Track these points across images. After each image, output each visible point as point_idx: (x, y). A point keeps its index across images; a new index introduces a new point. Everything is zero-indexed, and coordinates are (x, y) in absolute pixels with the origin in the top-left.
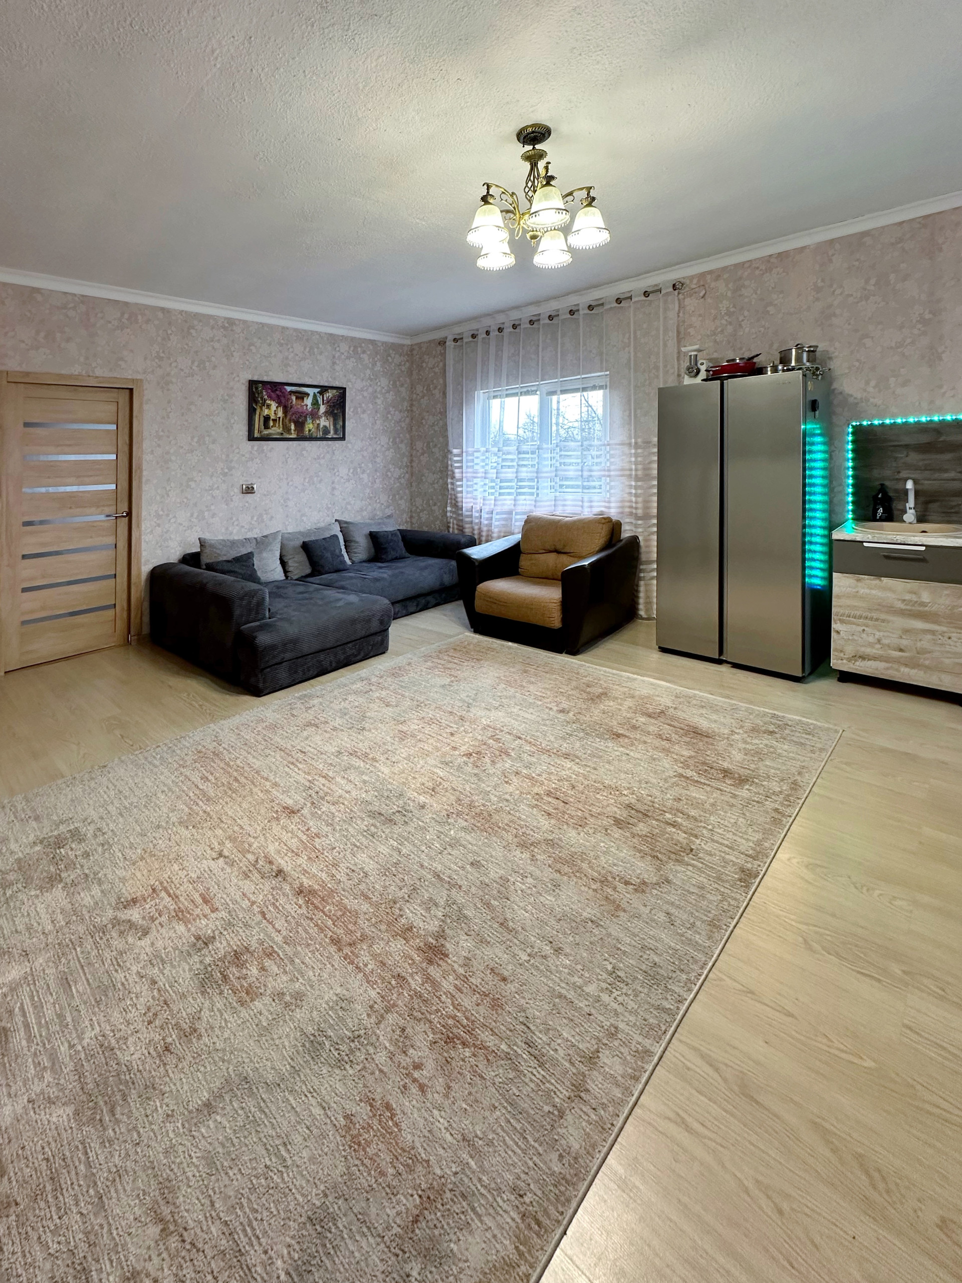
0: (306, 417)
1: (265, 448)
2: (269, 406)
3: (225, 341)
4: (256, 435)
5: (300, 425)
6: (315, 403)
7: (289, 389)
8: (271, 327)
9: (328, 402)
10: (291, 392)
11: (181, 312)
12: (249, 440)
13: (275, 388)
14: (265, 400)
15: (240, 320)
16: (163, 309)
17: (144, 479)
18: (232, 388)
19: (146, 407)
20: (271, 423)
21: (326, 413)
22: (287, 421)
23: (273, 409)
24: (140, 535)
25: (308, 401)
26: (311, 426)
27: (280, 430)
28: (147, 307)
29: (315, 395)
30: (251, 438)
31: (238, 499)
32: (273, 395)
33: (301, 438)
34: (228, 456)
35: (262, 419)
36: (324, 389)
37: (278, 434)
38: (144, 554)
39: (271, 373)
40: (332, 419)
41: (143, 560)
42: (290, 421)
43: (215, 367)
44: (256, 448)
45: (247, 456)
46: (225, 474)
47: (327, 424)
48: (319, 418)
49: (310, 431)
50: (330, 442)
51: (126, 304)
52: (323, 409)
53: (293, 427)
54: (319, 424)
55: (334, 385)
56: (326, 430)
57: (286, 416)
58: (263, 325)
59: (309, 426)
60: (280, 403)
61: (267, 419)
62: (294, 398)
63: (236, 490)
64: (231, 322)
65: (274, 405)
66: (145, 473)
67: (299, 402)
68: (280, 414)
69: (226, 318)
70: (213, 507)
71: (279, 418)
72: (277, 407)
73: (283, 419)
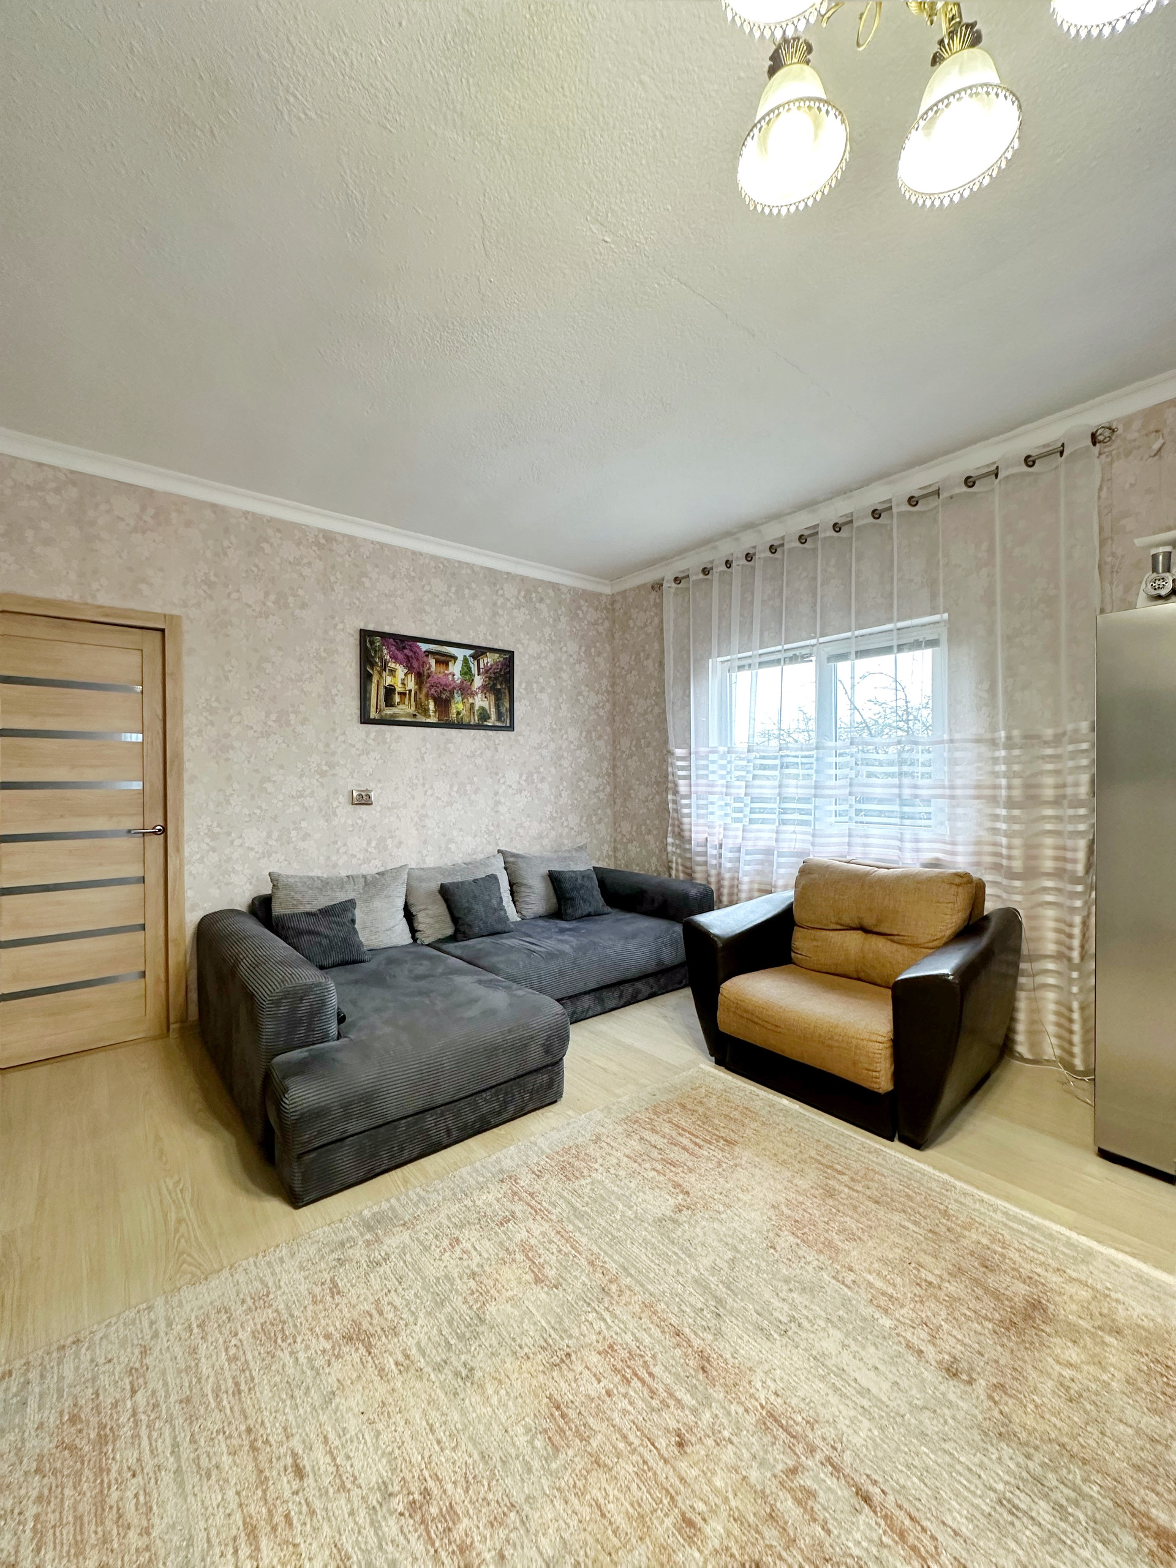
0: (452, 692)
1: (388, 735)
2: (392, 672)
3: (319, 565)
4: (373, 715)
5: (443, 704)
6: (467, 672)
7: (424, 647)
8: (398, 552)
9: (487, 672)
10: (428, 653)
11: (246, 514)
12: (362, 722)
13: (403, 643)
14: (386, 663)
15: (344, 535)
16: (214, 506)
17: (186, 776)
18: (332, 641)
19: (186, 660)
20: (397, 699)
21: (484, 688)
22: (422, 696)
23: (400, 677)
24: (182, 865)
25: (456, 668)
26: (460, 706)
27: (412, 710)
28: (186, 501)
29: (465, 660)
30: (365, 719)
31: (346, 814)
32: (400, 656)
33: (445, 723)
34: (327, 745)
35: (382, 692)
36: (479, 652)
37: (408, 715)
38: (189, 894)
39: (395, 621)
40: (493, 698)
41: (188, 905)
42: (427, 696)
43: (304, 606)
44: (372, 735)
45: (359, 746)
46: (323, 774)
47: (485, 704)
48: (473, 695)
49: (458, 713)
50: (490, 733)
51: (151, 492)
52: (478, 681)
53: (432, 706)
54: (472, 705)
55: (496, 647)
56: (484, 715)
57: (420, 688)
58: (383, 546)
59: (458, 706)
60: (410, 669)
61: (390, 691)
62: (432, 662)
63: (342, 799)
64: (329, 537)
65: (401, 671)
66: (188, 765)
67: (442, 668)
68: (411, 684)
69: (320, 530)
70: (304, 824)
71: (410, 691)
72: (406, 675)
73: (416, 693)
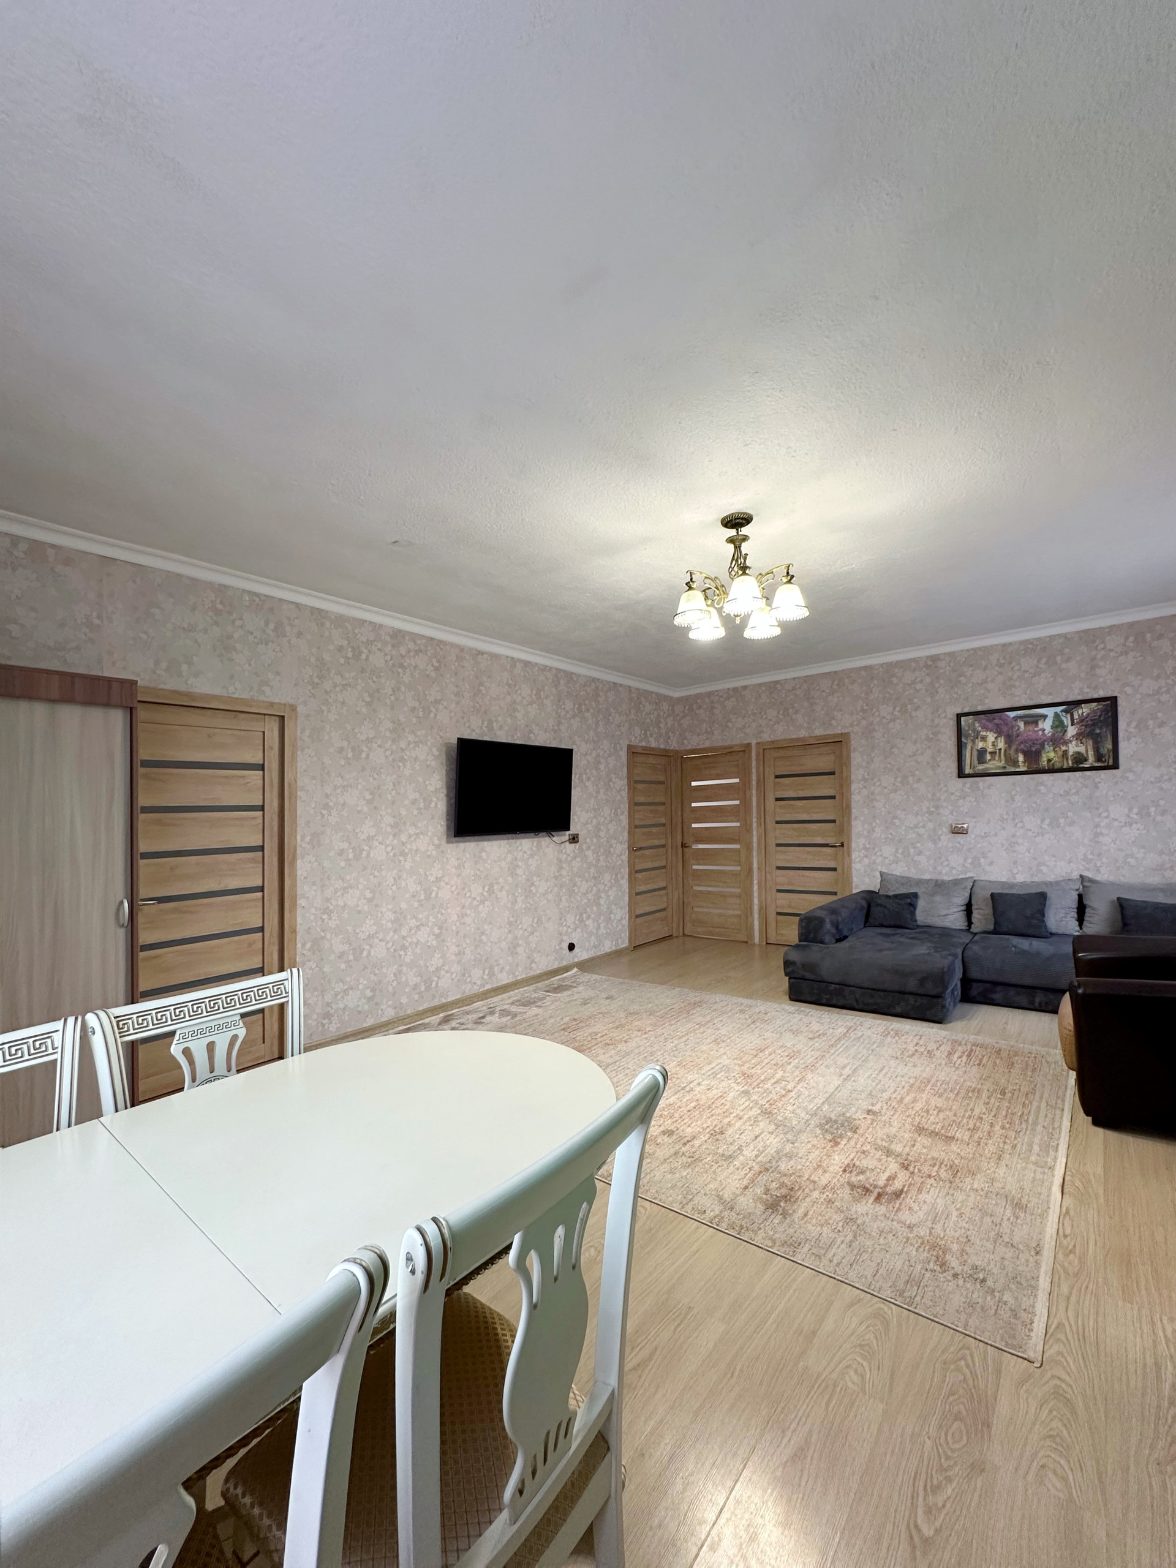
0: (1042, 745)
1: (981, 784)
2: (984, 739)
3: (928, 680)
4: (968, 770)
5: (1033, 755)
6: (1058, 724)
7: (1012, 714)
9: (1082, 721)
10: (1016, 718)
12: (959, 777)
13: (991, 715)
14: (978, 733)
15: (945, 654)
17: (853, 816)
18: (937, 726)
19: (852, 755)
20: (988, 757)
21: (1079, 737)
22: (1012, 752)
23: (991, 740)
24: (850, 863)
25: (1047, 726)
26: (1052, 755)
27: (1002, 763)
29: (1056, 715)
30: (961, 774)
31: (947, 839)
32: (990, 725)
33: (1035, 771)
34: (934, 794)
35: (975, 754)
36: (1071, 705)
37: (999, 767)
38: (855, 879)
39: (986, 701)
40: (1090, 743)
41: (854, 885)
42: (1017, 751)
43: (917, 708)
44: (968, 785)
45: (958, 794)
46: (931, 813)
47: (1082, 749)
48: (1066, 743)
49: (1049, 761)
50: (1088, 773)
52: (1072, 731)
53: (1021, 758)
54: (1065, 752)
55: (1096, 696)
56: (1079, 759)
57: (1010, 747)
58: (975, 650)
59: (1049, 755)
60: (999, 733)
61: (982, 753)
62: (1021, 724)
63: (944, 829)
64: (935, 659)
65: (991, 737)
66: (854, 811)
67: (1031, 728)
68: (1001, 744)
69: (927, 657)
70: (918, 845)
71: (1000, 749)
72: (996, 738)
73: (1005, 751)
